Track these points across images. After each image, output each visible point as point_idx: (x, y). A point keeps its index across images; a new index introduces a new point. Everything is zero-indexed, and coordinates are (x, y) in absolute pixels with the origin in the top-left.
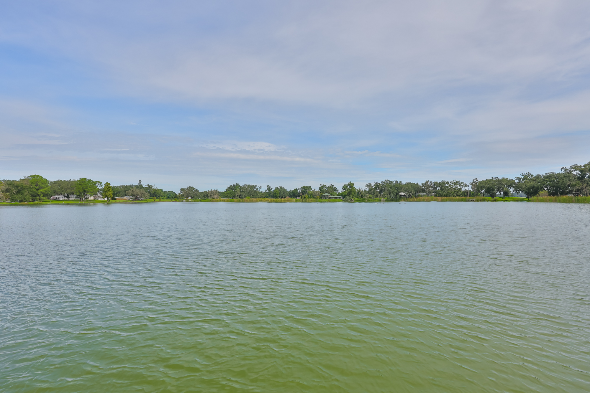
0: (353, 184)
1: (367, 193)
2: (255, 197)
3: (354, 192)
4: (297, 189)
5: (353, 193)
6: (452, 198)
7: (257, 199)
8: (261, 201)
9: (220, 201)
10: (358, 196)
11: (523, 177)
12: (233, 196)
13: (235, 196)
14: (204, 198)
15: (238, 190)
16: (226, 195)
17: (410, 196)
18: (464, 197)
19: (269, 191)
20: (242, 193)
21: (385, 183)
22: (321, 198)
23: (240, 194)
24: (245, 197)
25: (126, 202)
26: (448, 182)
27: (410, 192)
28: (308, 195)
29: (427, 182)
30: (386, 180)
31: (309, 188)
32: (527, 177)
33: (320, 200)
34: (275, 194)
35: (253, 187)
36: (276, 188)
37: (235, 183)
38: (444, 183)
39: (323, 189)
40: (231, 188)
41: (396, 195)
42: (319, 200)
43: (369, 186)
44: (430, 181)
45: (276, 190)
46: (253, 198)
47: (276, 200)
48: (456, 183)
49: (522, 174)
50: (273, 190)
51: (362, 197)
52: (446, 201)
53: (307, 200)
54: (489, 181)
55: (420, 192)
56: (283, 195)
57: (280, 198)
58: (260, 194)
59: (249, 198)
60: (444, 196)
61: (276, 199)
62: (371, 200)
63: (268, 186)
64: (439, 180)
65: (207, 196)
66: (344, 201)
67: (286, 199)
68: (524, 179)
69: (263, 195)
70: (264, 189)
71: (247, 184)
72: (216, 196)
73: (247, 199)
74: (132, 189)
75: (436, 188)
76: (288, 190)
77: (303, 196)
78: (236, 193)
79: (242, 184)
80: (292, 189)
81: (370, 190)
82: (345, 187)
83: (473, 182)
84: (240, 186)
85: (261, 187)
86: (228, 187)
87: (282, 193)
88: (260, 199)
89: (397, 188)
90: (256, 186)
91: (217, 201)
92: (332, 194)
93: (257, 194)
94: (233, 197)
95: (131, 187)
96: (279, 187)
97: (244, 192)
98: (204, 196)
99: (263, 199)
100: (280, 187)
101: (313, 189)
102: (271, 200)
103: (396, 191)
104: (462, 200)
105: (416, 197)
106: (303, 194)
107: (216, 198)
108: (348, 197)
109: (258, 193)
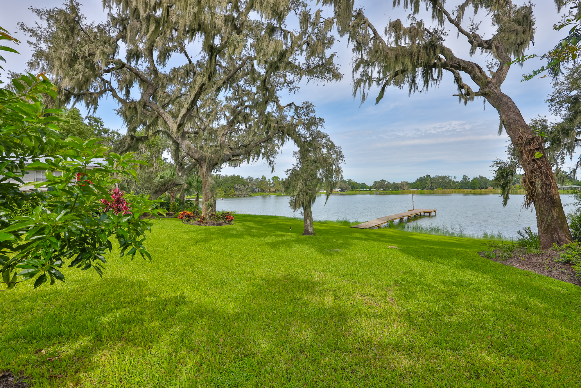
2: (448, 188)
7: (451, 190)
8: (455, 193)
9: (410, 192)
12: (423, 187)
13: (425, 187)
14: (395, 190)
15: (428, 182)
16: (416, 187)
19: (465, 181)
20: (433, 184)
23: (431, 185)
24: (436, 188)
34: (473, 184)
35: (446, 178)
36: (475, 178)
37: (425, 175)
40: (421, 180)
45: (475, 181)
46: (445, 189)
47: (475, 192)
50: (470, 180)
56: (484, 185)
57: (480, 189)
58: (455, 185)
59: (440, 190)
61: (475, 190)
63: (464, 176)
67: (487, 190)
69: (457, 186)
70: (459, 179)
71: (439, 175)
72: (406, 187)
73: (438, 190)
78: (427, 184)
79: (432, 176)
84: (430, 177)
85: (455, 177)
86: (418, 179)
87: (483, 183)
88: (453, 190)
90: (449, 177)
91: (407, 192)
93: (450, 185)
94: (423, 189)
96: (478, 177)
97: (435, 183)
98: (395, 188)
99: (457, 190)
100: (480, 176)
102: (468, 192)
107: (407, 189)
109: (451, 184)
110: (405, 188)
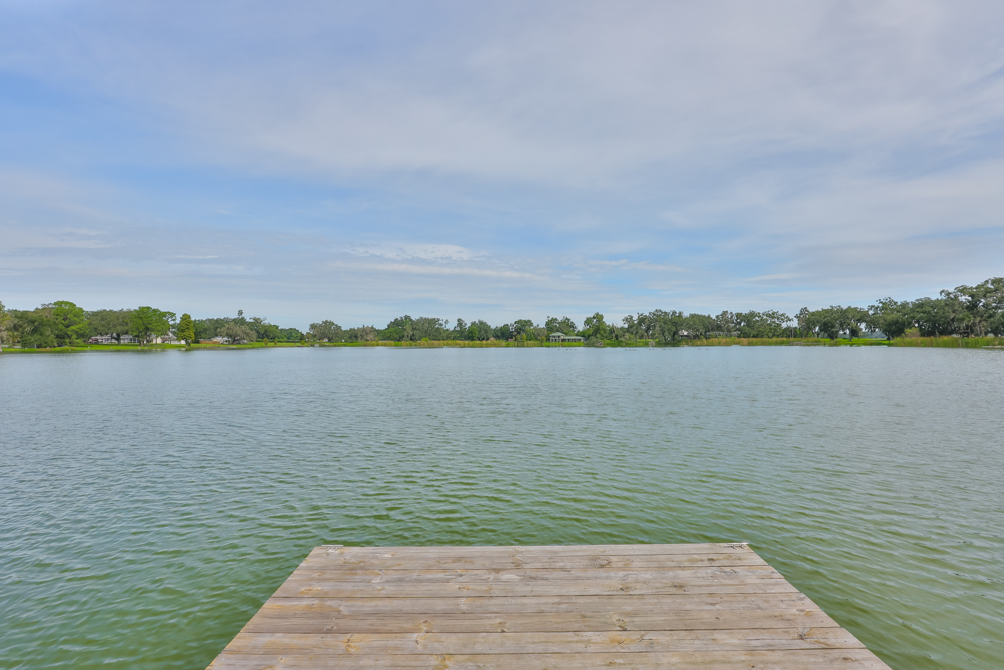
0: (602, 317)
1: (625, 332)
2: (436, 338)
3: (604, 330)
4: (507, 325)
5: (602, 332)
6: (765, 339)
7: (441, 342)
8: (448, 345)
9: (378, 345)
10: (610, 337)
11: (881, 305)
12: (400, 337)
13: (403, 336)
14: (350, 341)
15: (408, 327)
16: (388, 335)
17: (696, 337)
18: (785, 339)
19: (461, 328)
20: (415, 332)
21: (654, 315)
22: (548, 340)
23: (412, 333)
24: (420, 338)
25: (216, 348)
26: (759, 313)
27: (697, 331)
28: (527, 335)
29: (725, 313)
30: (656, 310)
31: (529, 323)
32: (887, 306)
33: (547, 344)
34: (472, 333)
35: (433, 322)
36: (473, 324)
37: (403, 316)
38: (752, 314)
39: (551, 325)
40: (396, 323)
41: (674, 336)
42: (545, 343)
43: (629, 320)
44: (729, 312)
45: (473, 327)
46: (433, 340)
47: (473, 344)
48: (772, 315)
49: (880, 300)
50: (467, 327)
51: (617, 339)
52: (756, 345)
53: (525, 343)
54: (826, 311)
55: (713, 330)
56: (485, 335)
57: (479, 340)
58: (446, 334)
59: (426, 341)
60: (753, 337)
61: (473, 342)
62: (632, 344)
63: (459, 320)
64: (745, 311)
65: (356, 337)
66: (588, 345)
67: (489, 342)
68: (883, 308)
69: (450, 335)
70: (452, 326)
71: (424, 316)
72: (371, 337)
73: (423, 341)
74: (227, 326)
75: (740, 323)
76: (493, 327)
77: (518, 336)
78: (405, 332)
79: (414, 317)
80: (500, 325)
81: (630, 327)
82: (588, 322)
83: (800, 314)
84: (411, 320)
85: (447, 322)
86: (391, 322)
87: (483, 332)
88: (445, 342)
89: (675, 324)
90: (438, 320)
91: (373, 345)
92: (566, 334)
93: (440, 333)
94: (400, 339)
95: (226, 321)
96: (477, 322)
97: (419, 330)
98: (350, 338)
99: (450, 342)
100: (479, 321)
101: (535, 325)
102: (465, 344)
103: (674, 329)
104: (781, 343)
105: (706, 339)
106: (519, 333)
107: (372, 340)
108: (593, 339)
109: (442, 332)
110: (368, 338)
